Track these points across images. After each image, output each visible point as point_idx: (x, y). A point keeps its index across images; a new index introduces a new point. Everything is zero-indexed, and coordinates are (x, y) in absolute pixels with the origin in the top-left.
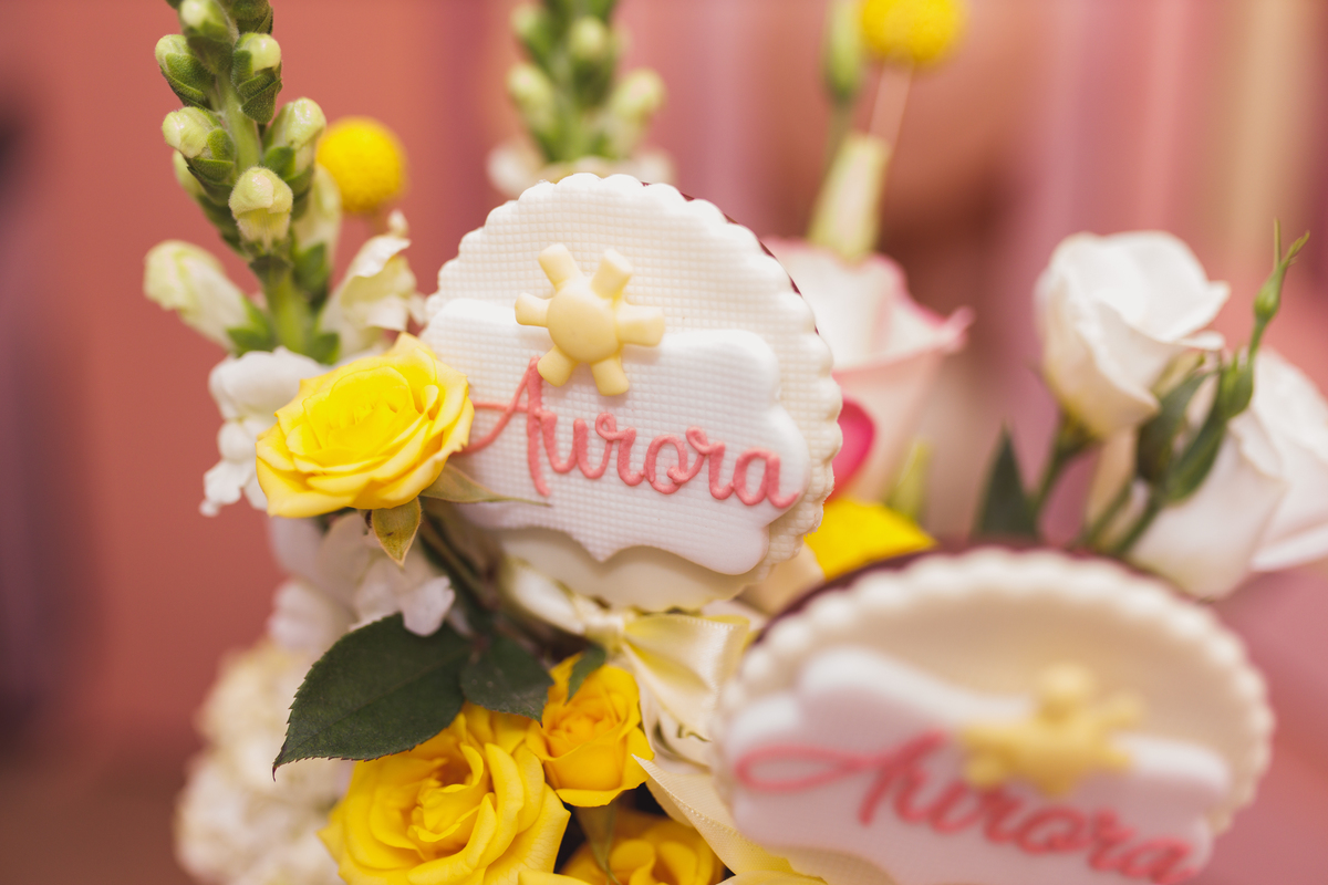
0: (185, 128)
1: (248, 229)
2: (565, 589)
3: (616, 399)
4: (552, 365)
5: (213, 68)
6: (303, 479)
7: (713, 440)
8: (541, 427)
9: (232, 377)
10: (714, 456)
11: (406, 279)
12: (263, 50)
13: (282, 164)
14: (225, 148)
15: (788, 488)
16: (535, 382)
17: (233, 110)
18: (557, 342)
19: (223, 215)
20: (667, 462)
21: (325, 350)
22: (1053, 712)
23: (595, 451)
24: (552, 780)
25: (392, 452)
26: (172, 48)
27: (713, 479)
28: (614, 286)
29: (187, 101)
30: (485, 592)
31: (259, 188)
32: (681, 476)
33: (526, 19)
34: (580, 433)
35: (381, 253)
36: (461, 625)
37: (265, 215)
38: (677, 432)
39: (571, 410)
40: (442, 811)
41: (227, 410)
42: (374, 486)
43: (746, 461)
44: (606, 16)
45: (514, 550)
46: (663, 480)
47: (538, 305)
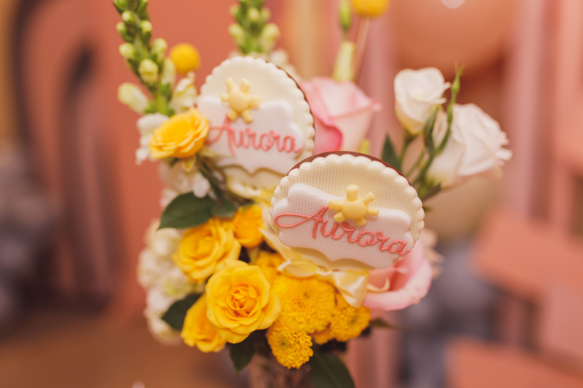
0: (126, 50)
1: (146, 78)
2: (244, 184)
3: (249, 123)
4: (232, 114)
5: (132, 31)
6: (160, 148)
7: (277, 133)
8: (231, 133)
9: (144, 122)
10: (277, 138)
11: (192, 91)
12: (146, 26)
13: (154, 59)
14: (138, 55)
15: (298, 146)
16: (228, 120)
17: (138, 43)
18: (231, 107)
19: (138, 74)
20: (265, 141)
21: (171, 113)
22: (351, 197)
23: (246, 139)
24: (236, 236)
25: (184, 139)
26: (121, 27)
27: (278, 145)
28: (245, 89)
29: (126, 41)
30: (222, 187)
31: (148, 66)
32: (269, 145)
33: (235, 10)
34: (242, 134)
35: (185, 84)
36: (212, 195)
37: (149, 74)
38: (266, 131)
39: (238, 127)
40: (204, 246)
41: (143, 132)
42: (179, 148)
43: (286, 138)
44: (260, 8)
45: (229, 172)
46: (265, 147)
47: (226, 96)
